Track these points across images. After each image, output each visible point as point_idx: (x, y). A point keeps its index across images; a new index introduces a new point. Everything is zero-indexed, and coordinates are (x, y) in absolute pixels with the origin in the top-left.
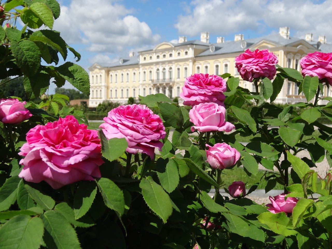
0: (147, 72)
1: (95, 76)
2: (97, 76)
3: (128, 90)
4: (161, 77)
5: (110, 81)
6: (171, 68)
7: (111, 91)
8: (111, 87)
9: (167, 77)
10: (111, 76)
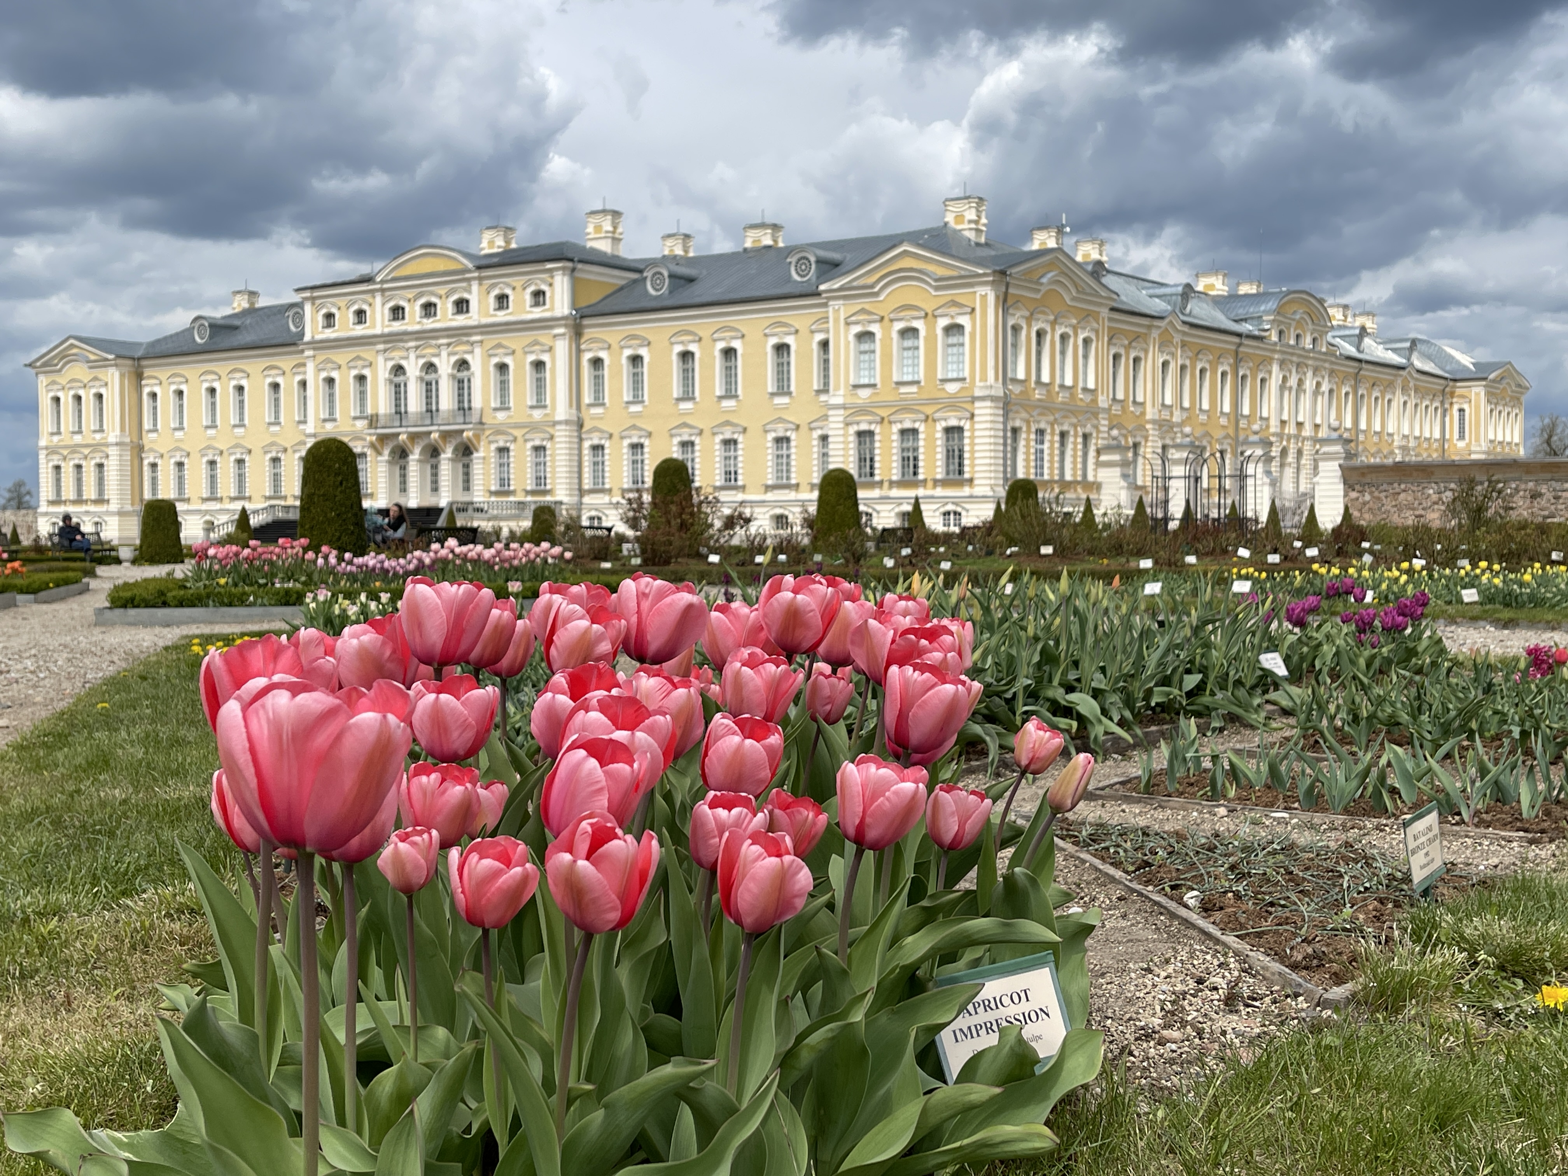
0: (345, 380)
1: (66, 399)
2: (78, 398)
3: (240, 462)
4: (415, 403)
5: (147, 425)
6: (463, 364)
7: (154, 466)
8: (152, 450)
9: (446, 400)
10: (154, 395)
